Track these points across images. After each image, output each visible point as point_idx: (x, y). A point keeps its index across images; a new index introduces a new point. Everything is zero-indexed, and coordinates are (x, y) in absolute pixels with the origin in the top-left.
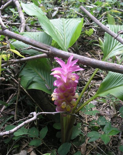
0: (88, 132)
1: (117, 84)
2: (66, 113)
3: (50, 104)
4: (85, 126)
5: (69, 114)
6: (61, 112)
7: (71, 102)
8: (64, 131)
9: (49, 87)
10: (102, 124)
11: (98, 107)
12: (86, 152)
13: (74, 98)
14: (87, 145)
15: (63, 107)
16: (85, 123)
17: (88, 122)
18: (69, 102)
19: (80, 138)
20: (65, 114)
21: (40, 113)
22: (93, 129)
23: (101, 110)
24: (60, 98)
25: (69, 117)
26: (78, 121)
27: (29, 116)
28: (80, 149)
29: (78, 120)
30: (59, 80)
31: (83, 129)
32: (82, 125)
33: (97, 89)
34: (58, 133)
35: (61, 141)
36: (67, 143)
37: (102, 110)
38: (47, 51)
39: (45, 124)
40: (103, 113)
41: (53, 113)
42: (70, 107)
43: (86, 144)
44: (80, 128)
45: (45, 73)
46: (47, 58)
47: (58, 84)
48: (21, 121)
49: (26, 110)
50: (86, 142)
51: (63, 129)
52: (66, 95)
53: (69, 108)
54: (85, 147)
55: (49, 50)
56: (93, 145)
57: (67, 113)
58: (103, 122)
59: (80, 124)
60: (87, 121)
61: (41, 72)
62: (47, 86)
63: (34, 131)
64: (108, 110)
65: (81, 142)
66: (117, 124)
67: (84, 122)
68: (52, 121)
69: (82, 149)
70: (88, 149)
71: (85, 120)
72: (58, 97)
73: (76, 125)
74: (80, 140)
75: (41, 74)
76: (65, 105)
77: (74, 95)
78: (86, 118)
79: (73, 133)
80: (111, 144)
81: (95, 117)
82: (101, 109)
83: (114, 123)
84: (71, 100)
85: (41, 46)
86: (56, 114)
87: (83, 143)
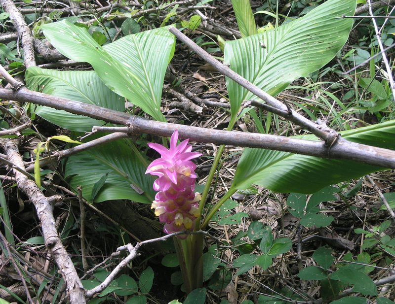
0: (234, 258)
1: (265, 162)
2: (185, 233)
3: (141, 219)
4: (225, 249)
5: (191, 232)
6: (177, 233)
7: (190, 212)
8: (187, 268)
9: (140, 190)
10: (257, 237)
11: (245, 201)
12: (238, 299)
13: (195, 203)
14: (239, 286)
15: (178, 223)
16: (226, 242)
17: (230, 239)
18: (186, 211)
19: (221, 274)
20: (184, 236)
21: (140, 244)
22: (243, 250)
23: (253, 208)
24: (169, 209)
25: (192, 238)
26: (209, 241)
27: (112, 254)
28: (226, 297)
29: (208, 239)
30: (164, 181)
31: (223, 256)
32: (219, 247)
33: (236, 161)
34: (173, 275)
35: (183, 290)
36: (197, 290)
37: (256, 207)
38: (126, 128)
39: (142, 264)
40: (260, 211)
41: (163, 238)
42: (190, 221)
43: (236, 285)
44: (217, 254)
45: (123, 162)
46: (127, 139)
47: (162, 187)
48: (97, 268)
49: (92, 244)
50: (236, 281)
51: (184, 263)
52: (180, 201)
53: (189, 223)
54: (236, 292)
55: (129, 125)
56: (250, 282)
57: (187, 232)
58: (259, 233)
59: (214, 248)
60: (228, 238)
61: (114, 160)
62: (134, 188)
63: (127, 282)
64: (270, 203)
65: (223, 281)
66: (292, 229)
67: (223, 240)
68: (154, 254)
69: (229, 297)
70: (241, 293)
71: (224, 237)
72: (165, 208)
73: (206, 250)
74: (222, 277)
75: (116, 166)
76: (182, 218)
77: (193, 197)
78: (226, 231)
79: (204, 268)
80: (287, 274)
81: (243, 224)
82: (255, 204)
83: (286, 228)
84: (189, 209)
85: (110, 116)
86: (168, 239)
87: (229, 283)
